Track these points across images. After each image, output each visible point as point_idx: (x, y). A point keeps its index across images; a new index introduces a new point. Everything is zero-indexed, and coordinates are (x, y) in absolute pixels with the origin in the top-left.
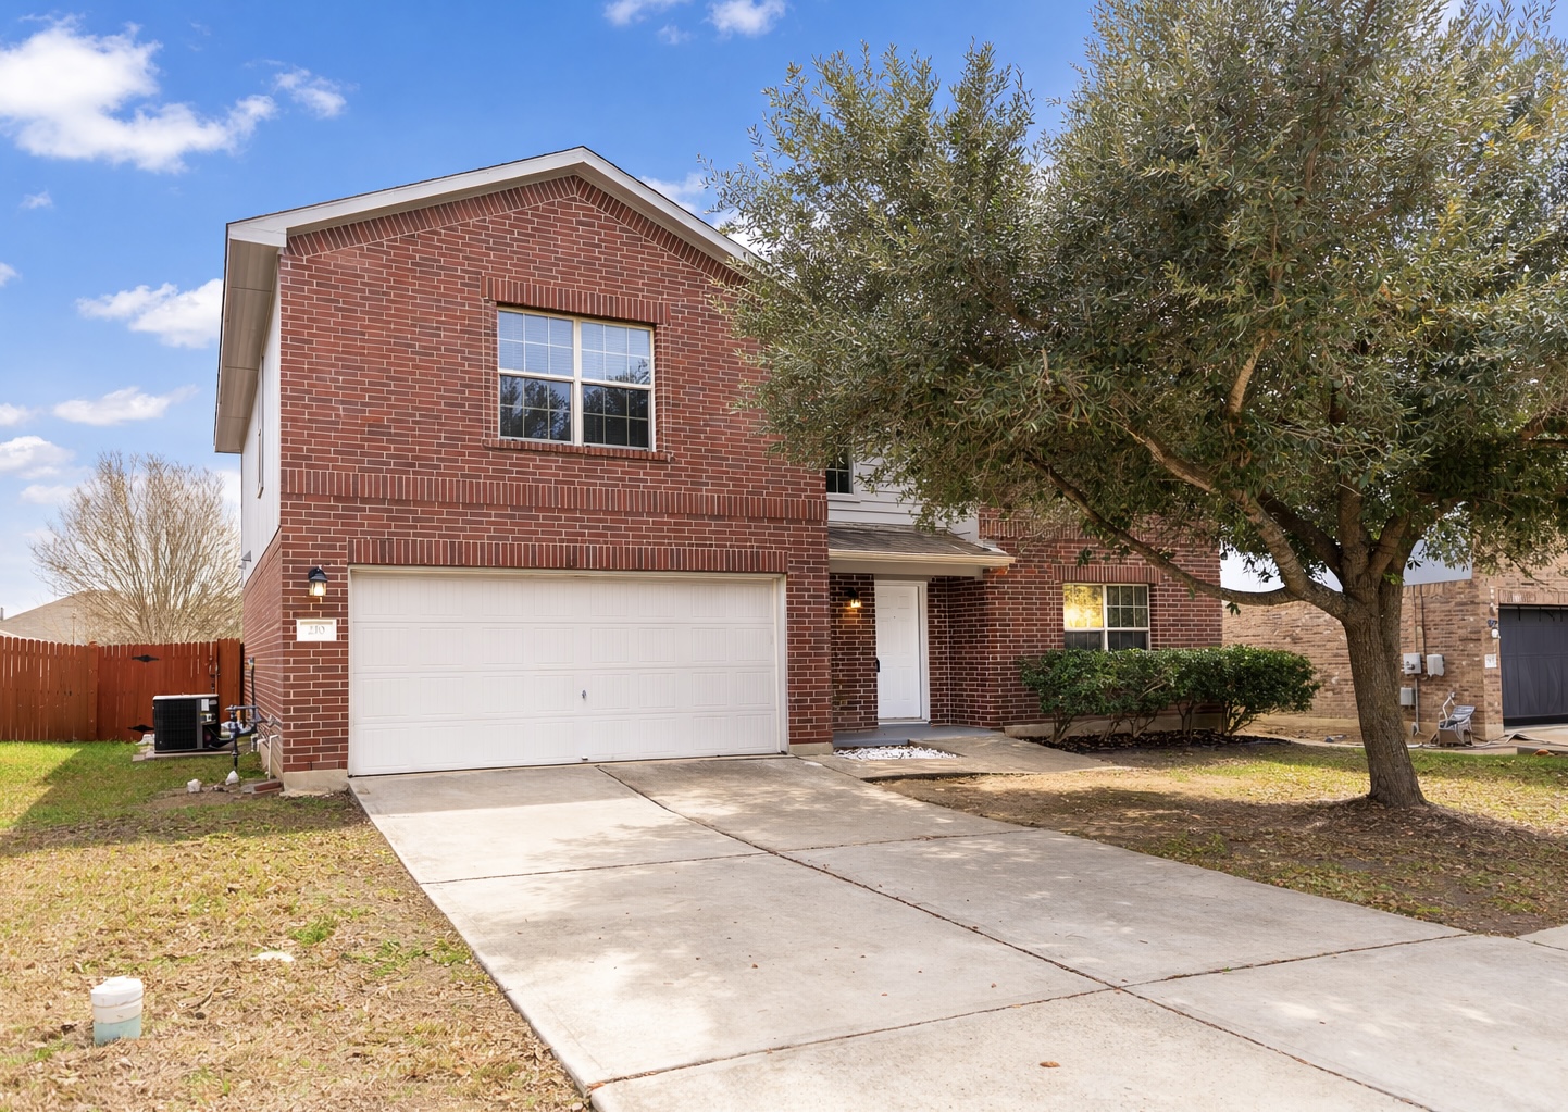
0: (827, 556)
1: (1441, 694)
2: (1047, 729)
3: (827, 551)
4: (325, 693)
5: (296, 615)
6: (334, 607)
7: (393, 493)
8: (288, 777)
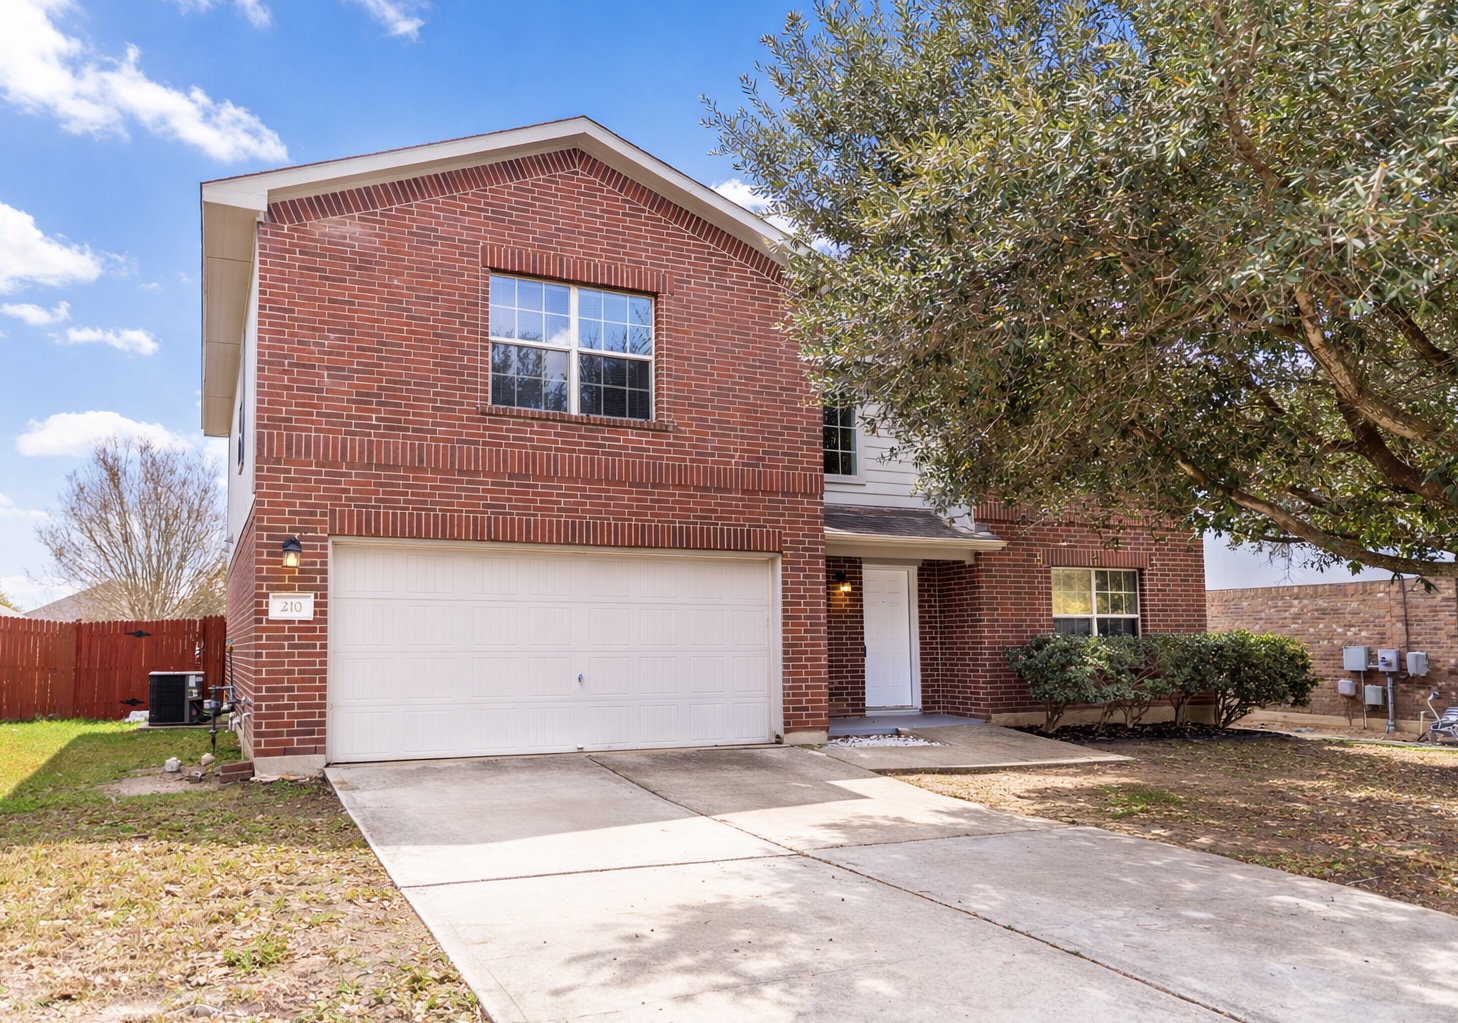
0: (823, 537)
1: (1422, 692)
2: (1038, 718)
3: (822, 530)
4: (300, 672)
5: (271, 588)
6: (312, 580)
7: (379, 458)
8: (259, 762)
